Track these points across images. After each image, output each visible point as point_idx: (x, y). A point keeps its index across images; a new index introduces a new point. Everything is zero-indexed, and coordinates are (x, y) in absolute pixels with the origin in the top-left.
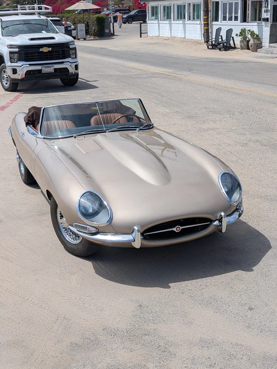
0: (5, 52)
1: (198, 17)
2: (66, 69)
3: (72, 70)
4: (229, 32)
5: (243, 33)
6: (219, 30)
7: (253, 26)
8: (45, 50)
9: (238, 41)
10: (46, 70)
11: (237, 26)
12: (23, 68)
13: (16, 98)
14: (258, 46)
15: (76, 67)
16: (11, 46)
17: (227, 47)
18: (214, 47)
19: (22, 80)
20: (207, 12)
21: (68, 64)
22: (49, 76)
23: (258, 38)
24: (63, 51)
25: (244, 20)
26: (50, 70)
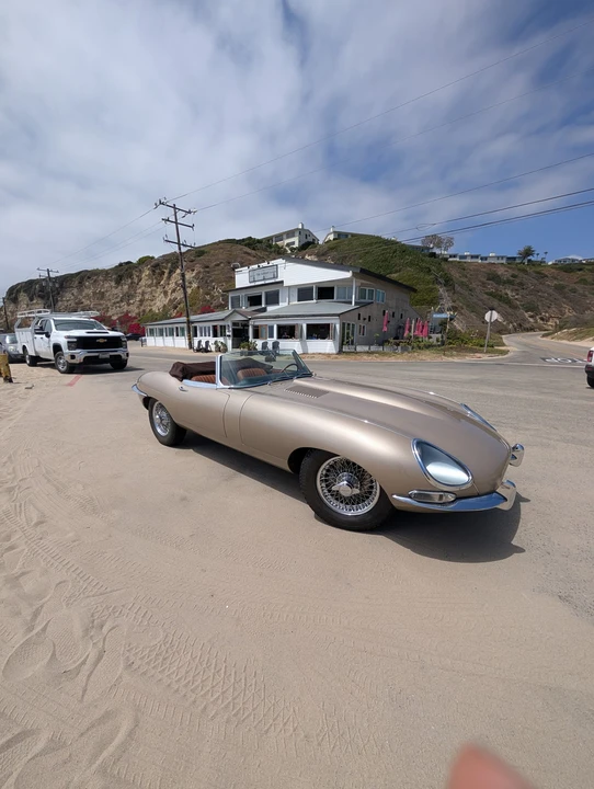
0: (63, 342)
1: (183, 335)
2: (120, 356)
3: (124, 357)
4: (207, 343)
5: (216, 343)
6: (200, 342)
7: (221, 339)
8: (101, 341)
9: (213, 348)
10: (102, 356)
11: (212, 340)
12: (81, 354)
13: (77, 379)
14: (226, 350)
15: (128, 355)
16: (68, 337)
17: (206, 350)
18: (199, 350)
19: (80, 364)
20: (189, 332)
21: (120, 352)
22: (105, 361)
23: (225, 345)
24: (115, 342)
25: (215, 336)
26: (107, 356)
